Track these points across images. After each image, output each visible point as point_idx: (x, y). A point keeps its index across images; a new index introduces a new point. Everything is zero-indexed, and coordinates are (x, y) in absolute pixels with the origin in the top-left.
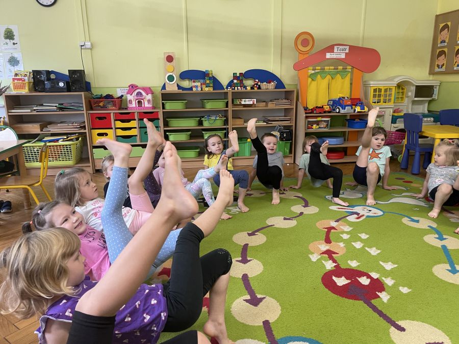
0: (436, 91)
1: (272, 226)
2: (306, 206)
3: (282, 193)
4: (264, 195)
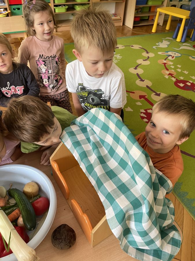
1: (141, 64)
2: (147, 53)
3: (132, 46)
4: (124, 47)
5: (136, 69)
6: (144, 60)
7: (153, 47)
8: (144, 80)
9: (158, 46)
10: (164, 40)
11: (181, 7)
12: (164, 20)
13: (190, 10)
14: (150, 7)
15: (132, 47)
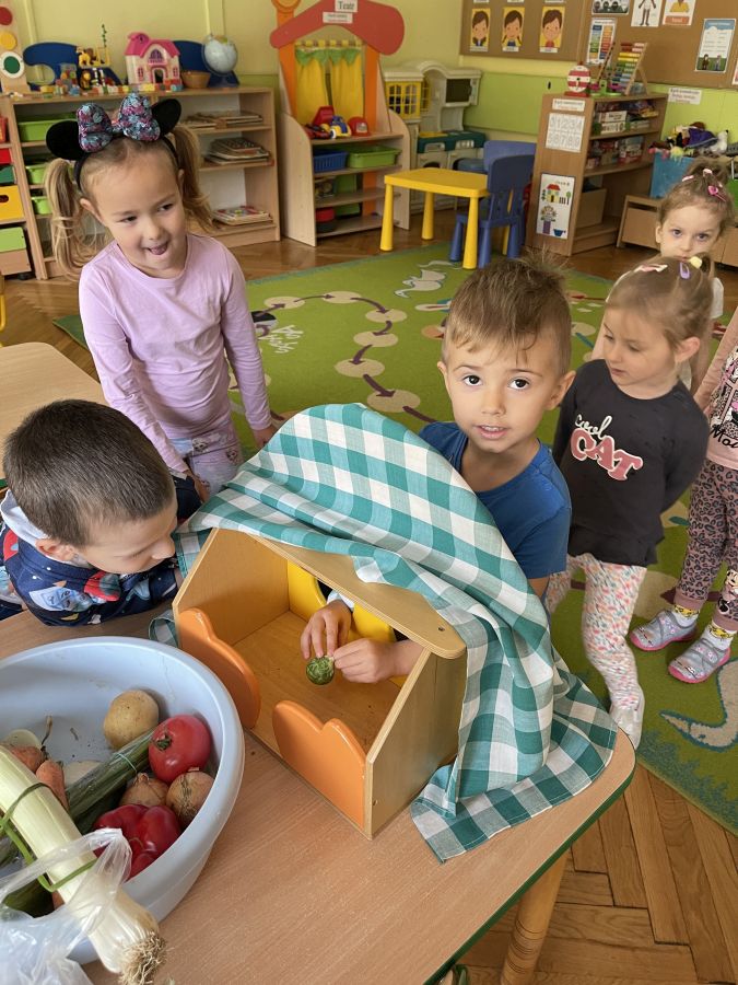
0: (475, 88)
1: (370, 346)
2: (383, 311)
3: (328, 297)
4: (303, 302)
5: (357, 361)
6: (376, 334)
7: (397, 293)
8: (393, 392)
9: (410, 287)
10: (425, 269)
11: (456, 167)
12: (411, 211)
13: (486, 173)
14: (360, 177)
15: (328, 300)
